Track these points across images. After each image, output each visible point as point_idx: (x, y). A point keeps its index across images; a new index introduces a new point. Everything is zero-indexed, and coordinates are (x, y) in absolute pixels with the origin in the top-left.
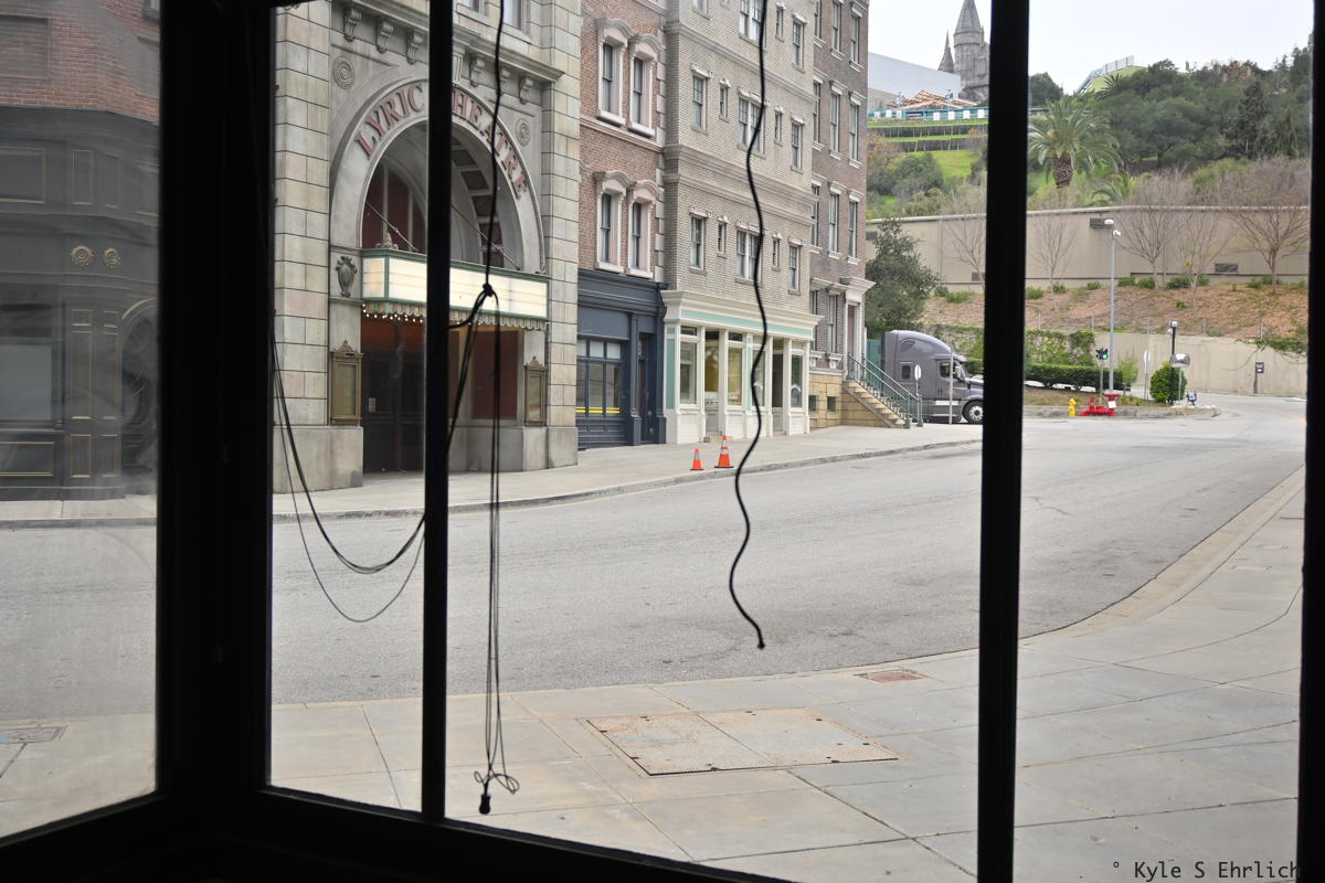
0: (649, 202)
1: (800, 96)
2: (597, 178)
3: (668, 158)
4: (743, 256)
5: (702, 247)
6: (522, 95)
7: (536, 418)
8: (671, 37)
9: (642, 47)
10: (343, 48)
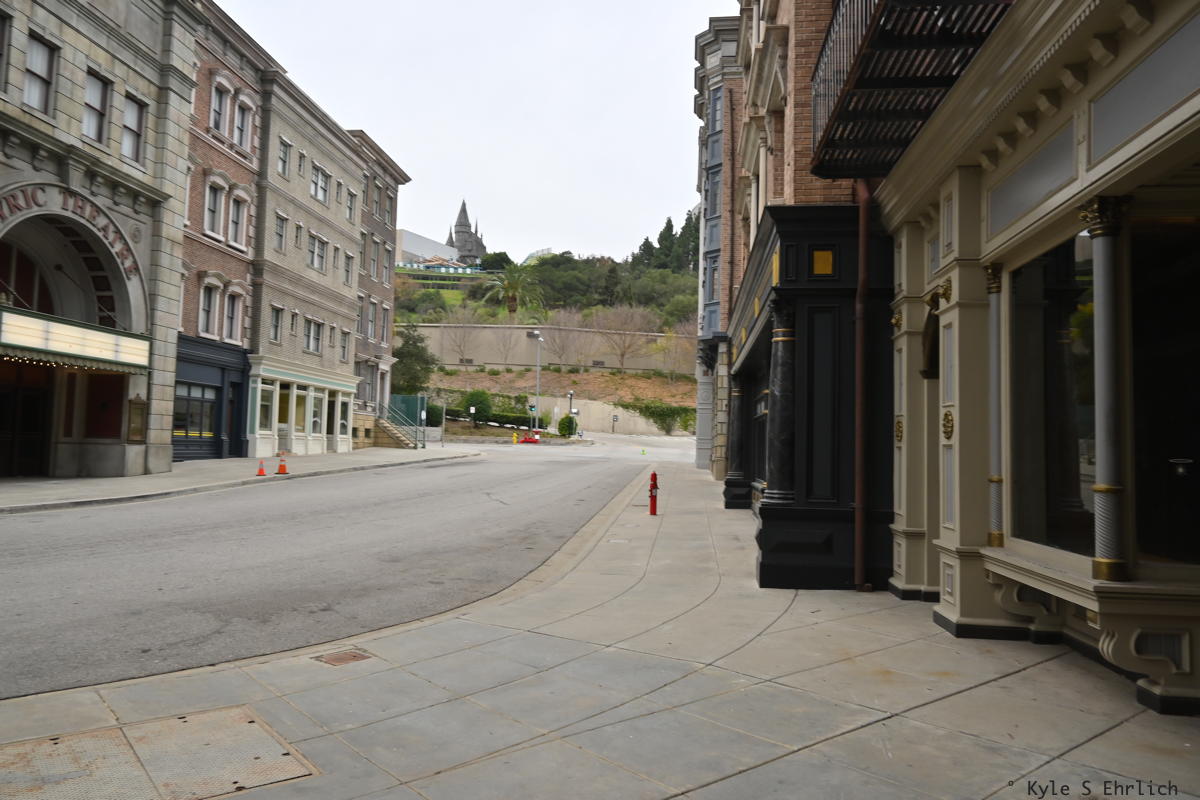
0: (241, 295)
1: (352, 239)
2: (201, 275)
3: (257, 267)
4: (309, 336)
5: (279, 329)
6: (137, 207)
7: (138, 438)
8: (261, 189)
9: (239, 193)
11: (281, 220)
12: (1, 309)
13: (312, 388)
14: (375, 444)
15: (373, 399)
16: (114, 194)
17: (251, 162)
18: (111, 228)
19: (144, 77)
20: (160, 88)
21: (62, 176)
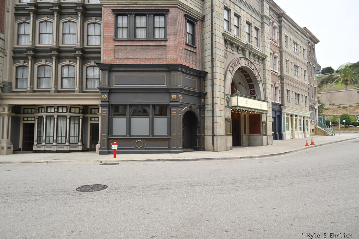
0: (278, 87)
5: (289, 97)
6: (259, 61)
7: (265, 134)
8: (281, 52)
10: (226, 50)
11: (287, 61)
12: (237, 95)
13: (298, 116)
14: (316, 134)
15: (314, 119)
17: (277, 44)
18: (255, 69)
19: (258, 21)
20: (262, 23)
21: (244, 54)
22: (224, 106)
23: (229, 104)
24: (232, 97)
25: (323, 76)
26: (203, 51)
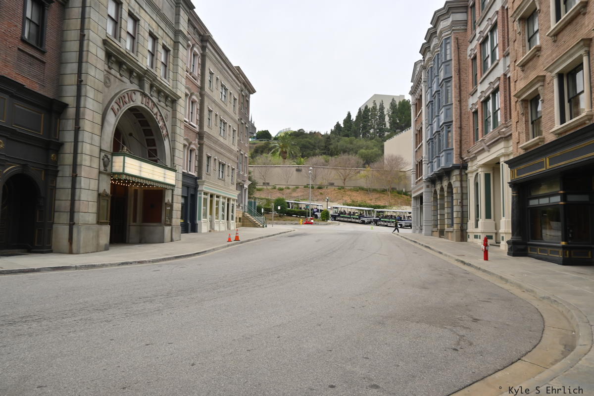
0: (195, 149)
3: (200, 135)
4: (219, 170)
5: (209, 166)
6: (167, 103)
7: (168, 223)
8: (202, 95)
9: (194, 97)
10: (107, 71)
11: (210, 111)
12: (124, 155)
13: (221, 197)
14: (243, 226)
15: (242, 202)
16: (159, 96)
17: (198, 81)
18: (159, 114)
19: (169, 36)
20: (175, 42)
21: (141, 86)
22: (97, 171)
23: (108, 168)
24: (114, 157)
25: (258, 142)
26: (60, 62)
